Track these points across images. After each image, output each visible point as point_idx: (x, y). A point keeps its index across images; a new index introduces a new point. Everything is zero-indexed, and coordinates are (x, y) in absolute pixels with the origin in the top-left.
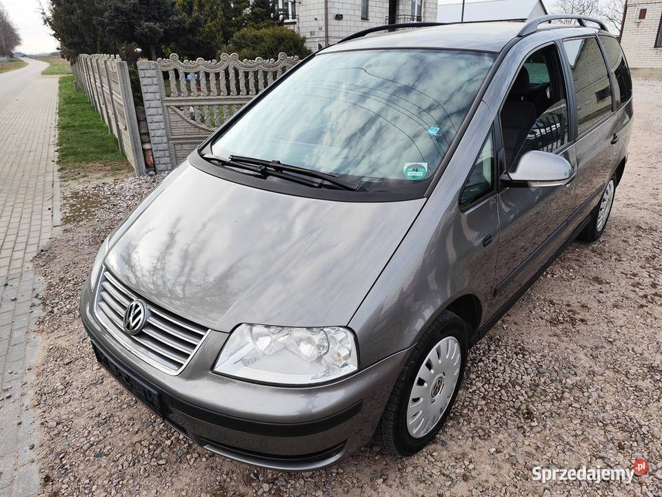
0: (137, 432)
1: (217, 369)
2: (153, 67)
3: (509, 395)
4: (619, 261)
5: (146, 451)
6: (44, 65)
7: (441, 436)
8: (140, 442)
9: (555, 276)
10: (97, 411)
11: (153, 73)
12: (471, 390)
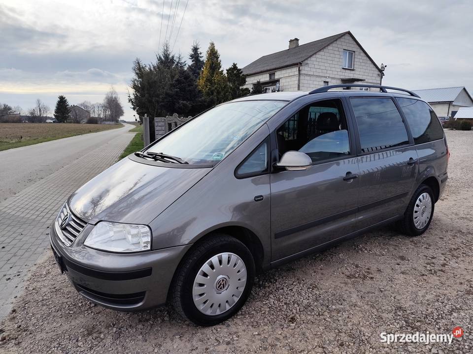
0: (68, 298)
1: (85, 244)
2: (163, 121)
3: (288, 308)
4: (427, 249)
5: (67, 306)
6: (133, 127)
7: (229, 322)
8: (67, 303)
9: (370, 252)
10: (55, 286)
11: (163, 123)
12: (264, 303)
